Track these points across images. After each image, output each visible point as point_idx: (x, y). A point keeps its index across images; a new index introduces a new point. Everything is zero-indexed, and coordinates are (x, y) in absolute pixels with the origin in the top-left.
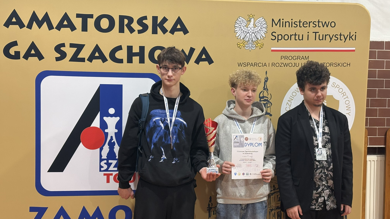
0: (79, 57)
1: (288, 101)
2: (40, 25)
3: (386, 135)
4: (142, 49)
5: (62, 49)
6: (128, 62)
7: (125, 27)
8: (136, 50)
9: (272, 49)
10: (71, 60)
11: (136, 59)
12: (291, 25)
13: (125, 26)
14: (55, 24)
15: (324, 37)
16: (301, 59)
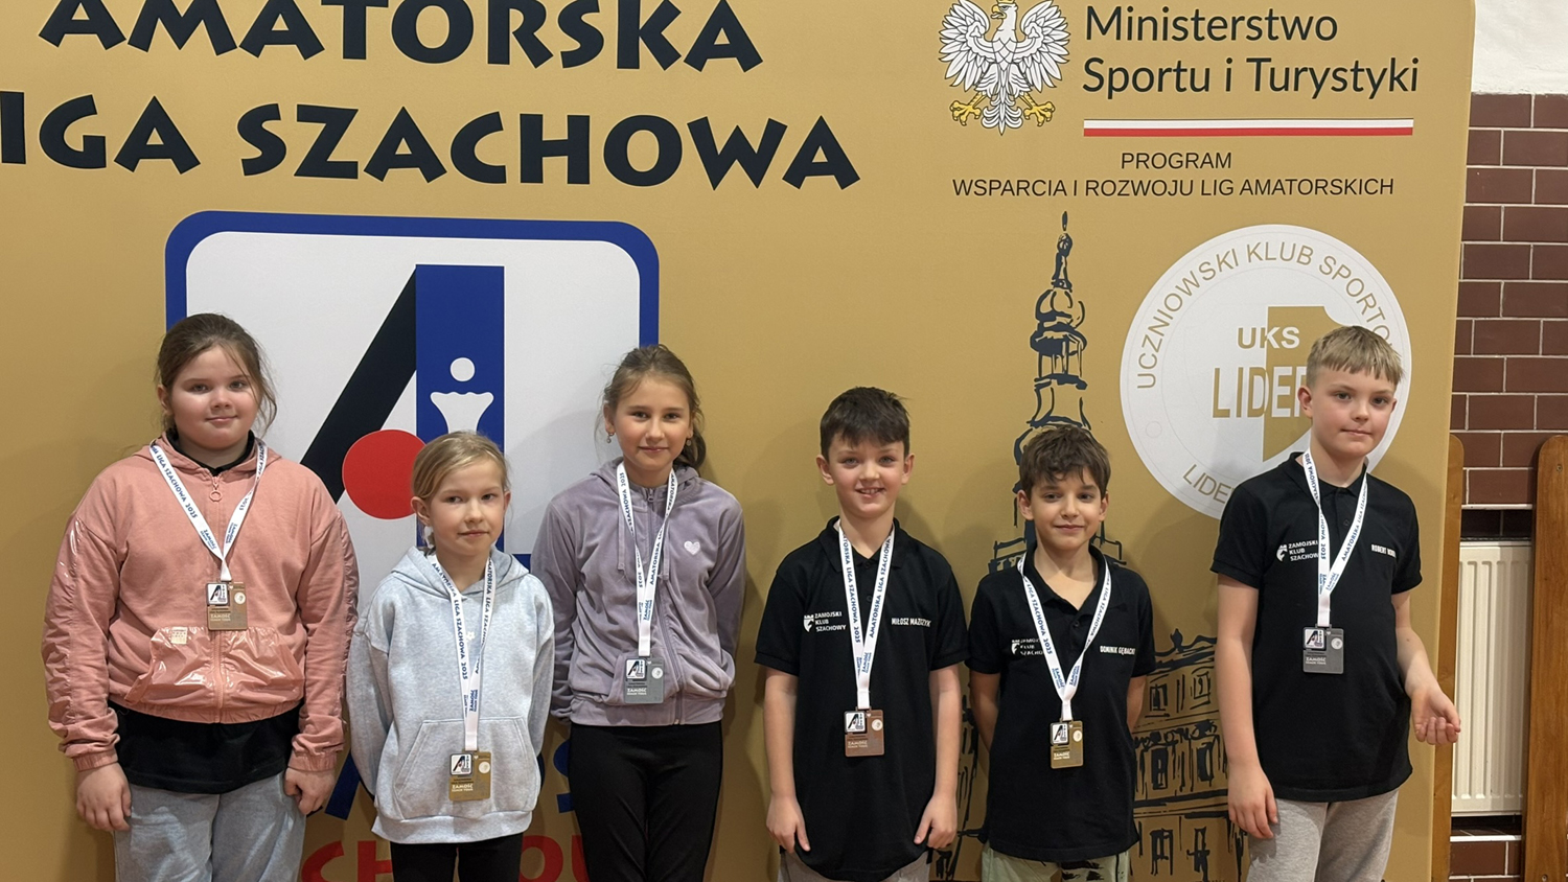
0: (334, 157)
1: (1151, 328)
2: (181, 35)
3: (1535, 462)
4: (579, 126)
5: (268, 126)
6: (523, 180)
7: (514, 44)
8: (555, 130)
9: (1089, 125)
10: (302, 171)
11: (555, 167)
12: (1160, 29)
13: (512, 36)
14: (239, 33)
15: (1293, 79)
16: (1199, 166)
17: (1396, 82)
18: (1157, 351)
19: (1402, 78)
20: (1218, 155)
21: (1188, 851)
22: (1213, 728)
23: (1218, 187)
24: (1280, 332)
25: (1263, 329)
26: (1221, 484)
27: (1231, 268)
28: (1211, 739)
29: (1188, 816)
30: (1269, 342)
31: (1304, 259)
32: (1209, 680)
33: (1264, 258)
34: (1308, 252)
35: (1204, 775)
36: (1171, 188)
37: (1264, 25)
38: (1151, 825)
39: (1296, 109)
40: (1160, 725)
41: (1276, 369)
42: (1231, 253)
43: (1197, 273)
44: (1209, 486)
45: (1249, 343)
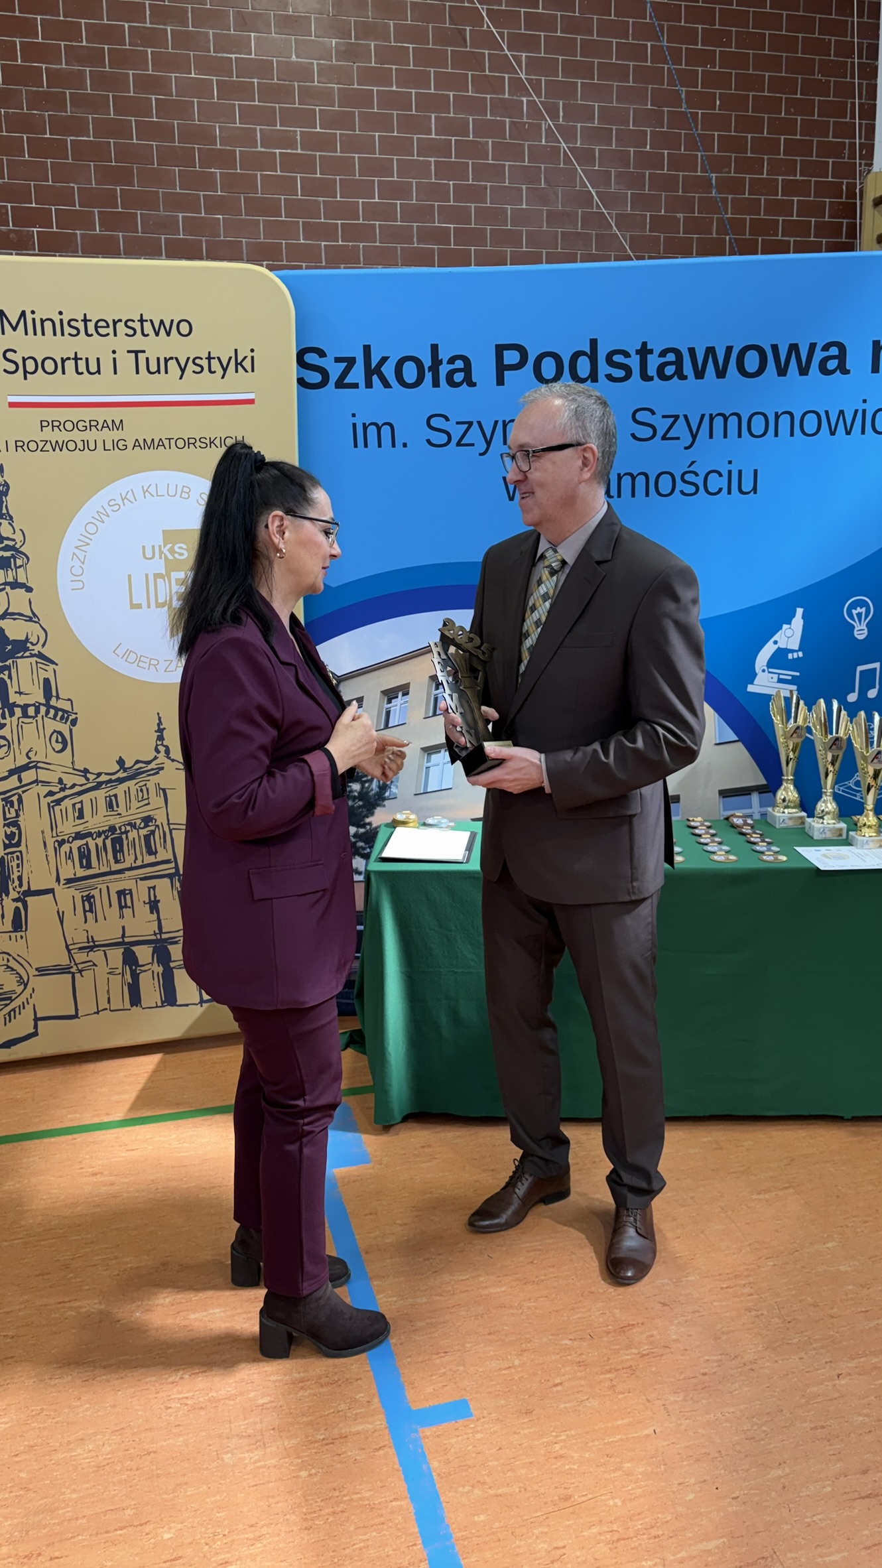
1: (76, 547)
9: (12, 399)
15: (163, 365)
16: (100, 429)
17: (239, 366)
18: (83, 563)
19: (243, 364)
20: (113, 421)
21: (144, 902)
22: (154, 821)
23: (115, 445)
24: (173, 547)
25: (160, 546)
26: (141, 656)
27: (132, 503)
28: (153, 828)
29: (142, 879)
30: (165, 555)
31: (187, 496)
32: (147, 790)
33: (155, 495)
34: (187, 490)
35: (151, 852)
36: (80, 446)
37: (137, 326)
38: (115, 887)
39: (168, 387)
40: (115, 821)
41: (172, 574)
42: (130, 492)
43: (106, 507)
44: (132, 657)
45: (151, 556)
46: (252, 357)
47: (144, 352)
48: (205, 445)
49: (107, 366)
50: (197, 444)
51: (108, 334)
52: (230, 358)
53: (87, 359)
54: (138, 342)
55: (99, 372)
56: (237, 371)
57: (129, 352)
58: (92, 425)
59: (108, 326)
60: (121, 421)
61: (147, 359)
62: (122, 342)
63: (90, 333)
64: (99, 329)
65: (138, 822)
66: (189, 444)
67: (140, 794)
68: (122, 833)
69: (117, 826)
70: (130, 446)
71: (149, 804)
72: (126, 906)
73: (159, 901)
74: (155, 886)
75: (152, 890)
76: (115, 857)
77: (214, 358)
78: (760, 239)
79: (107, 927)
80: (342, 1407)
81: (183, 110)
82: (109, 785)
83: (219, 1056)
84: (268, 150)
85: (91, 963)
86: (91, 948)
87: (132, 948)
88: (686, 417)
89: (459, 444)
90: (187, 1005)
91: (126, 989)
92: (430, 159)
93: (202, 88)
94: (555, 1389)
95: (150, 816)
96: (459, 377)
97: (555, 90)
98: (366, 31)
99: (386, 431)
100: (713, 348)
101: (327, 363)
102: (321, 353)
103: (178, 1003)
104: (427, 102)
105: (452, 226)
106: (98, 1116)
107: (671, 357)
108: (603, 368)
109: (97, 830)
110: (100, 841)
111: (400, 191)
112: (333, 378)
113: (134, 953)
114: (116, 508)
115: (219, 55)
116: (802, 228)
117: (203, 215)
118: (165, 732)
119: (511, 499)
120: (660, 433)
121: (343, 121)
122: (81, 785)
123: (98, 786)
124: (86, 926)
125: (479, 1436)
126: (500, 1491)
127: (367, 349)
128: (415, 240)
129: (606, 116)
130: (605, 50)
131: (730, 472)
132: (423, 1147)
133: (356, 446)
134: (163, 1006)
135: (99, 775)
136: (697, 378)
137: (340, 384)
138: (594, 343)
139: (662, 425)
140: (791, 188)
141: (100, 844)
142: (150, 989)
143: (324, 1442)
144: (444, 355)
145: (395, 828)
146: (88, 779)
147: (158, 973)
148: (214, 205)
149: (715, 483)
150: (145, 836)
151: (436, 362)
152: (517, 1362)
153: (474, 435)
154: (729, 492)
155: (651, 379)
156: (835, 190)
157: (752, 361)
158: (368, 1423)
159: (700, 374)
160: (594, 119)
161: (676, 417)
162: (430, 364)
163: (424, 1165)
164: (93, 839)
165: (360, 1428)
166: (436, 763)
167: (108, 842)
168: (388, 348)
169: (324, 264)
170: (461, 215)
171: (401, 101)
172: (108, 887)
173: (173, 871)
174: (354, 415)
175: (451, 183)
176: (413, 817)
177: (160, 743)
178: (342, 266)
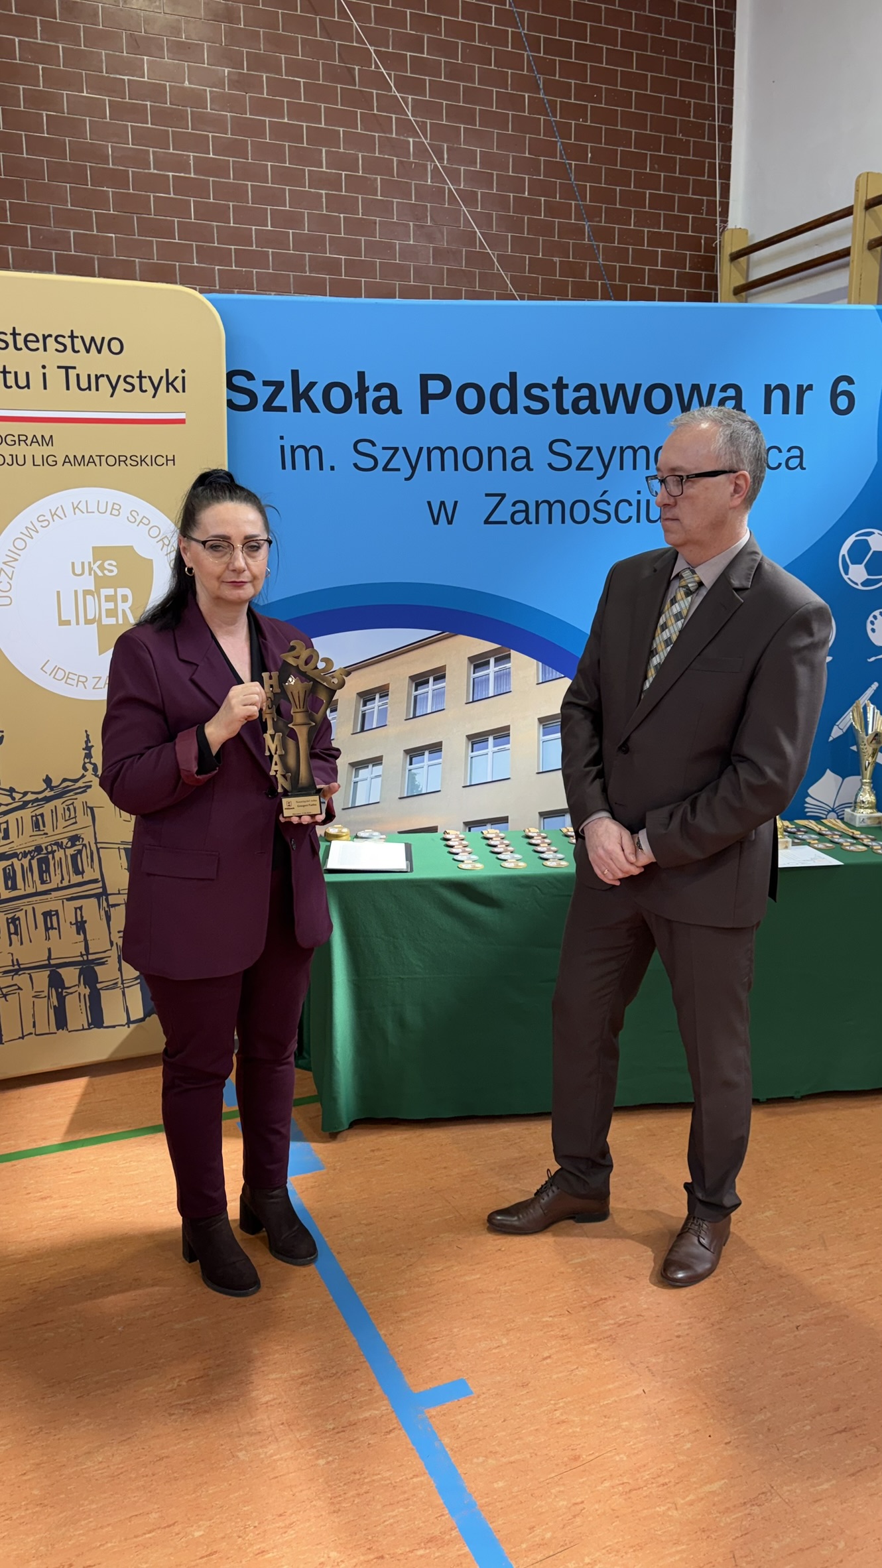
1: (4, 563)
15: (94, 382)
16: (29, 444)
17: (170, 386)
18: (11, 579)
19: (174, 384)
20: (43, 436)
21: (71, 923)
22: (81, 840)
23: (45, 460)
24: (103, 564)
25: (90, 563)
26: (69, 673)
27: (61, 519)
28: (80, 847)
29: (68, 900)
30: (95, 572)
31: (117, 513)
32: (75, 808)
33: (85, 511)
34: (118, 507)
35: (78, 872)
36: (9, 460)
37: (68, 341)
38: (41, 908)
39: (98, 405)
40: (42, 841)
41: (102, 590)
42: (60, 508)
43: (35, 522)
44: (60, 674)
45: (80, 572)
46: (184, 378)
47: (74, 368)
48: (136, 463)
49: (36, 381)
50: (129, 462)
51: (38, 349)
52: (162, 378)
53: (16, 373)
54: (68, 358)
55: (28, 386)
56: (168, 391)
57: (59, 367)
58: (21, 440)
59: (38, 341)
60: (51, 436)
61: (78, 376)
62: (52, 358)
63: (19, 346)
64: (29, 344)
65: (65, 841)
66: (120, 461)
67: (67, 813)
68: (48, 853)
69: (43, 846)
70: (60, 462)
71: (76, 823)
72: (52, 928)
73: (86, 922)
74: (82, 906)
75: (78, 910)
76: (41, 878)
77: (145, 377)
78: (629, 285)
79: (33, 950)
80: (346, 1397)
81: (74, 127)
82: (35, 804)
83: (148, 1077)
84: (161, 173)
85: (16, 987)
86: (16, 972)
87: (58, 970)
88: (598, 449)
89: (385, 469)
90: (114, 1027)
91: (52, 1012)
92: (321, 191)
93: (94, 107)
94: (545, 1362)
95: (77, 835)
96: (385, 404)
97: (439, 133)
98: (258, 63)
99: (314, 454)
100: (624, 385)
101: (255, 386)
102: (250, 377)
103: (104, 1025)
104: (318, 137)
105: (343, 257)
106: (35, 1141)
107: (585, 392)
108: (522, 401)
109: (22, 850)
110: (25, 862)
111: (293, 220)
112: (262, 400)
113: (60, 975)
114: (47, 523)
115: (112, 76)
116: (666, 278)
117: (95, 233)
118: (93, 750)
119: (436, 522)
120: (575, 464)
121: (236, 148)
122: (7, 805)
123: (24, 806)
124: (11, 949)
125: (483, 1411)
126: (512, 1459)
127: (295, 374)
128: (307, 269)
129: (488, 160)
130: (485, 98)
131: (639, 501)
132: (373, 1151)
133: (284, 467)
134: (89, 1029)
135: (25, 794)
136: (609, 412)
137: (268, 407)
138: (513, 376)
139: (577, 457)
140: (656, 239)
141: (26, 865)
142: (77, 1013)
143: (336, 1431)
144: (371, 382)
145: (330, 842)
146: (13, 799)
147: (85, 995)
148: (107, 223)
149: (625, 511)
150: (71, 856)
151: (363, 390)
152: (505, 1341)
153: (400, 461)
154: (638, 521)
155: (566, 412)
156: (694, 244)
157: (658, 399)
158: (375, 1409)
159: (611, 409)
160: (476, 163)
161: (590, 449)
162: (356, 390)
163: (377, 1168)
164: (19, 860)
165: (367, 1414)
166: (365, 777)
167: (35, 863)
168: (316, 374)
169: (218, 288)
170: (351, 247)
171: (292, 134)
172: (33, 908)
173: (101, 890)
174: (282, 438)
175: (342, 215)
176: (345, 830)
177: (88, 761)
178: (236, 290)
